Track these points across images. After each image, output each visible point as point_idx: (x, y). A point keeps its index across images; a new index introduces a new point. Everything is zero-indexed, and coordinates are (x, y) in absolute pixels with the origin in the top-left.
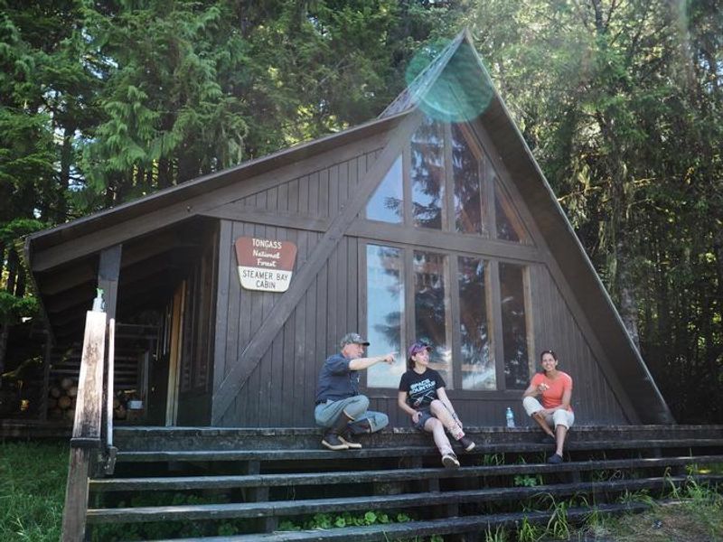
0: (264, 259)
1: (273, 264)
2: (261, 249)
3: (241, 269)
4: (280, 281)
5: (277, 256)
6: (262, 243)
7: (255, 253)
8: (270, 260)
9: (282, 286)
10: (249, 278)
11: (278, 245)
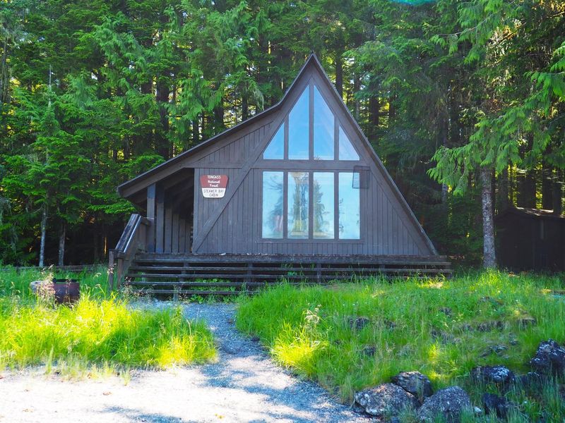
0: (213, 184)
1: (217, 186)
2: (211, 180)
3: (203, 189)
4: (220, 193)
5: (219, 182)
6: (212, 177)
7: (209, 181)
8: (215, 184)
9: (221, 195)
10: (207, 193)
11: (219, 177)
